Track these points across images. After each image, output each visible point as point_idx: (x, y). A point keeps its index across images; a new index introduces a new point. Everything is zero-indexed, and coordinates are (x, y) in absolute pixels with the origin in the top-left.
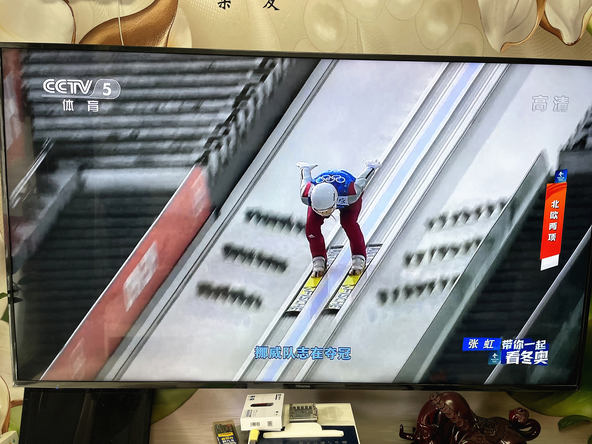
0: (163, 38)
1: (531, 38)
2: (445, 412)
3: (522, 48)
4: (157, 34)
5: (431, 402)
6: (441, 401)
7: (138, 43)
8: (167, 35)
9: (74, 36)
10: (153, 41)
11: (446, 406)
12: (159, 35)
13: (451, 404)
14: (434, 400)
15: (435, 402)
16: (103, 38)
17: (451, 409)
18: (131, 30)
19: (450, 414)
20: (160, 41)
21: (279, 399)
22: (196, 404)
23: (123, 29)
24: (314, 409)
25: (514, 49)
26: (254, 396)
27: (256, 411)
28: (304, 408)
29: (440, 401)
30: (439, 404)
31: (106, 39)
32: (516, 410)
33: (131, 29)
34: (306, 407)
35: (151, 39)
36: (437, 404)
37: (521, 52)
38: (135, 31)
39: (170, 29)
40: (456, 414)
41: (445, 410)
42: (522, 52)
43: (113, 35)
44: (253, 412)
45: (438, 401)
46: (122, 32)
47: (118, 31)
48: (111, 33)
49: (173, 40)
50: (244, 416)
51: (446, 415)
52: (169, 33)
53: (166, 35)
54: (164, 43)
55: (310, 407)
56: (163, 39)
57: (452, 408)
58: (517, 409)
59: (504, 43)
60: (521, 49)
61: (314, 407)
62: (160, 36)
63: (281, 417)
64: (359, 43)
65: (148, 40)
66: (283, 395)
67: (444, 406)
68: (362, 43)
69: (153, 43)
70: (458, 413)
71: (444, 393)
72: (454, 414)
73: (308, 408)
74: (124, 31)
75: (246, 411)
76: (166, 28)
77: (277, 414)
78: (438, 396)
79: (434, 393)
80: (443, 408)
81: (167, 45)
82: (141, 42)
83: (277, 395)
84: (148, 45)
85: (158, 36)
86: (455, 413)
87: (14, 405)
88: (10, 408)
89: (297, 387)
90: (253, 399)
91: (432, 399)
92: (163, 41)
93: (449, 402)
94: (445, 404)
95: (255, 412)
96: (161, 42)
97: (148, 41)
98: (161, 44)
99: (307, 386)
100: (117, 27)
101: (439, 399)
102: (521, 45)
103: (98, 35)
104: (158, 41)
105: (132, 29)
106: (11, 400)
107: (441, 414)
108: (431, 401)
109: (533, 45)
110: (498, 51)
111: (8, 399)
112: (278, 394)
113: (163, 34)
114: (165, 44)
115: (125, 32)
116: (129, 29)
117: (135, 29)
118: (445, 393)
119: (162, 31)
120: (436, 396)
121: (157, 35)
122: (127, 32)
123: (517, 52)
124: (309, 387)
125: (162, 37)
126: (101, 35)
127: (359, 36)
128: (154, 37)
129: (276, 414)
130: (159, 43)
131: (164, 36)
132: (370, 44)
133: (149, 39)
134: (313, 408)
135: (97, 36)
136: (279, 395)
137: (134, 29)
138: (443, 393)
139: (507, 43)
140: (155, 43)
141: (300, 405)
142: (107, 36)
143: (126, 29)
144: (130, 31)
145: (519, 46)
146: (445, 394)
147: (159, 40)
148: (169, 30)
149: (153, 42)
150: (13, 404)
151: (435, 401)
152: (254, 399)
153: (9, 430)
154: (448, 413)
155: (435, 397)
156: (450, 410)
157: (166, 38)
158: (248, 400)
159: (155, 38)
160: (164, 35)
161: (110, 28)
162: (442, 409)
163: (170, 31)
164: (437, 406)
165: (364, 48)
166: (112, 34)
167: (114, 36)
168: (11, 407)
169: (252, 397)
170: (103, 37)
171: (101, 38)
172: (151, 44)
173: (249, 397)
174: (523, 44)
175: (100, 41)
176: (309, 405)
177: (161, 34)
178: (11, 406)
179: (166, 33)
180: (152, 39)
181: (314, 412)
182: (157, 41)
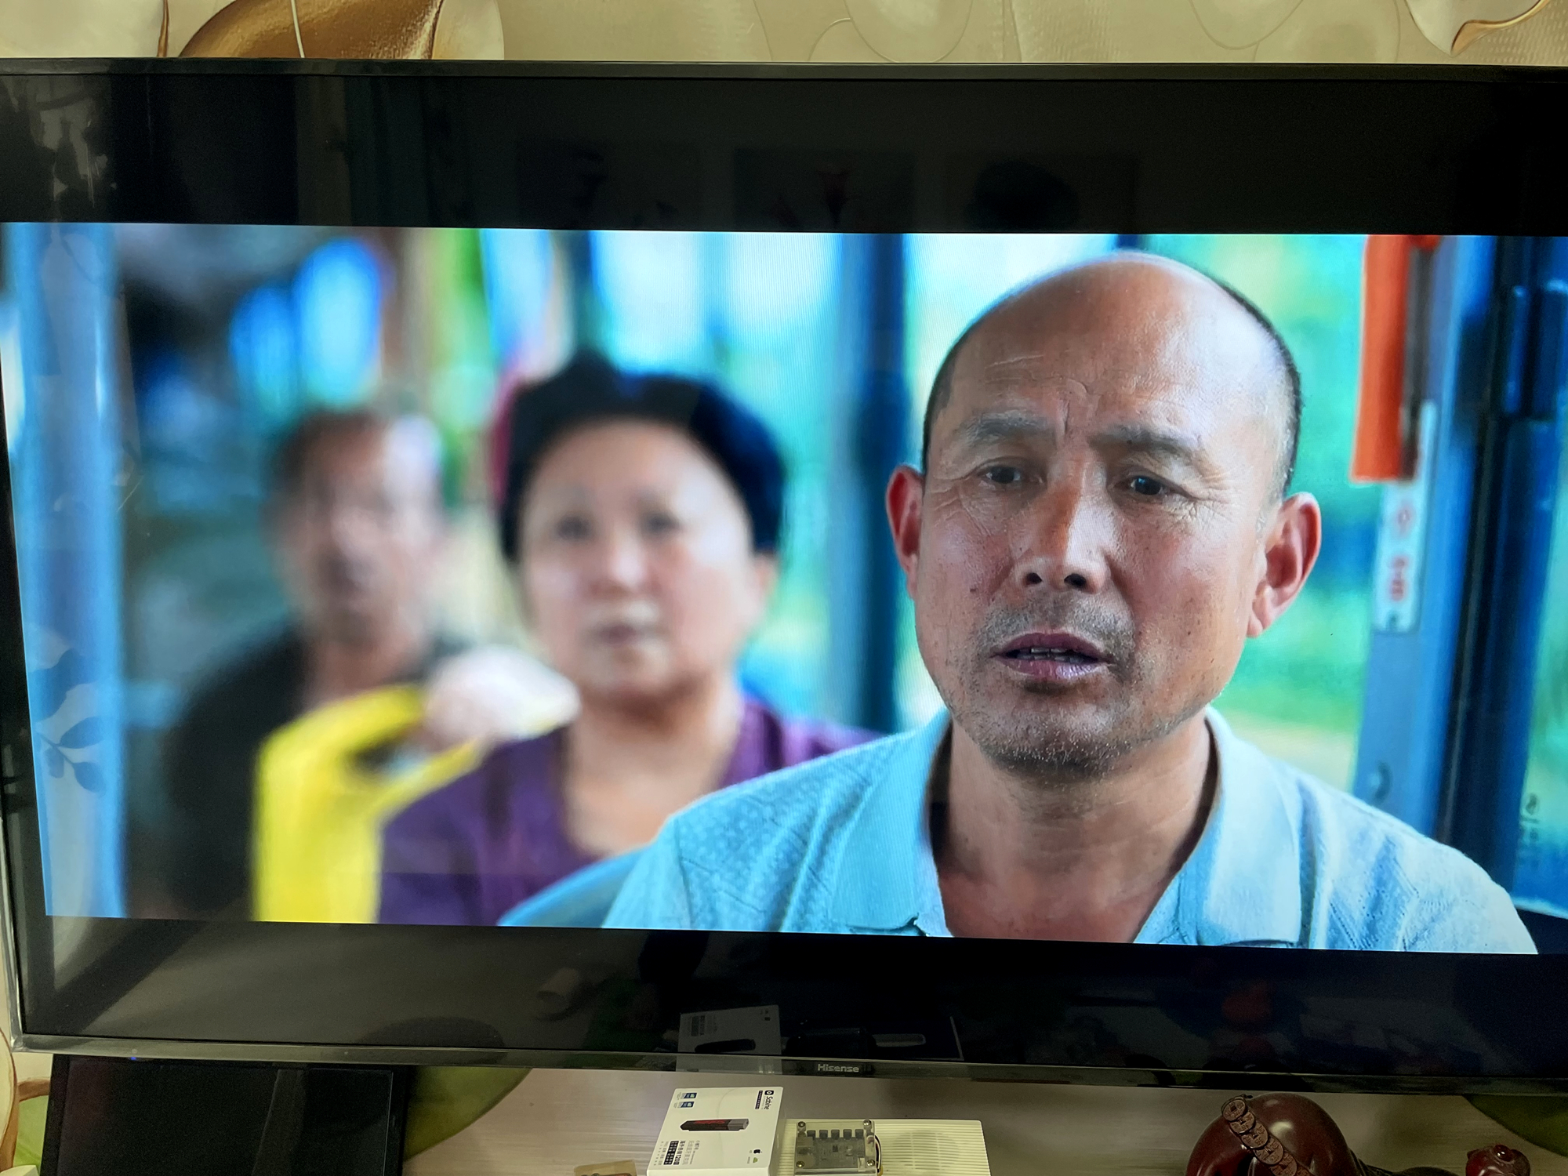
0: (420, 36)
1: (1548, 4)
2: (1269, 1161)
3: (1519, 36)
4: (401, 24)
5: (1227, 1126)
6: (1258, 1125)
7: (346, 52)
8: (431, 24)
9: (164, 37)
10: (389, 45)
11: (1272, 1140)
12: (408, 26)
13: (1288, 1134)
14: (1237, 1120)
15: (1240, 1126)
16: (247, 41)
17: (1289, 1152)
18: (325, 13)
19: (1284, 1167)
20: (412, 43)
21: (767, 1108)
22: (532, 1105)
23: (303, 12)
24: (869, 1143)
25: (1495, 40)
26: (695, 1094)
27: (694, 1147)
28: (841, 1135)
29: (1254, 1125)
30: (1252, 1133)
31: (256, 42)
32: (1488, 1151)
33: (325, 10)
34: (847, 1134)
35: (384, 40)
36: (1247, 1133)
37: (1518, 49)
38: (337, 16)
39: (440, 7)
40: (1305, 1168)
41: (1270, 1153)
42: (1519, 52)
43: (273, 30)
44: (685, 1147)
45: (1250, 1123)
46: (301, 22)
47: (288, 18)
48: (270, 25)
49: (450, 39)
50: (658, 1160)
51: (1272, 1168)
52: (436, 18)
53: (428, 26)
54: (424, 49)
55: (859, 1134)
56: (420, 39)
57: (1290, 1147)
58: (1491, 1151)
59: (1465, 24)
60: (1517, 40)
61: (869, 1133)
62: (410, 31)
63: (767, 1168)
64: (1008, 33)
65: (374, 42)
66: (778, 1092)
67: (1268, 1142)
68: (1016, 34)
69: (392, 50)
70: (1309, 1164)
71: (1268, 1098)
72: (1298, 1165)
73: (853, 1135)
74: (306, 19)
75: (667, 1143)
76: (427, 6)
77: (755, 1160)
78: (1249, 1108)
79: (1237, 1096)
80: (1262, 1148)
81: (430, 56)
82: (354, 48)
83: (761, 1093)
84: (377, 56)
85: (404, 30)
86: (1301, 1163)
87: (27, 1095)
88: (16, 1102)
89: (821, 1069)
90: (689, 1105)
91: (1228, 1118)
92: (421, 44)
93: (1281, 1127)
94: (1270, 1135)
95: (693, 1150)
96: (414, 46)
97: (375, 46)
98: (413, 52)
99: (850, 1069)
100: (285, 8)
101: (1253, 1119)
102: (1516, 28)
103: (232, 33)
104: (405, 44)
105: (328, 12)
106: (19, 1080)
107: (1257, 1165)
108: (1228, 1122)
109: (1554, 29)
110: (1445, 46)
111: (10, 1078)
112: (764, 1089)
113: (419, 23)
114: (425, 52)
115: (307, 21)
116: (320, 12)
117: (336, 12)
118: (1271, 1098)
119: (417, 13)
120: (1243, 1108)
121: (403, 26)
122: (315, 22)
123: (1503, 50)
124: (856, 1070)
125: (416, 33)
126: (239, 31)
127: (1008, 10)
128: (392, 34)
129: (752, 1160)
130: (407, 49)
131: (421, 29)
132: (1042, 33)
133: (379, 39)
134: (867, 1139)
135: (229, 35)
136: (766, 1094)
137: (333, 10)
138: (1263, 1100)
139: (1473, 22)
140: (395, 50)
141: (829, 1125)
142: (257, 35)
143: (310, 10)
144: (325, 16)
145: (1509, 31)
146: (1270, 1103)
147: (409, 40)
148: (435, 10)
149: (390, 48)
150: (24, 1091)
151: (1238, 1123)
152: (692, 1103)
153: (14, 1164)
154: (1278, 1164)
155: (1240, 1110)
156: (1287, 1155)
157: (429, 35)
158: (675, 1106)
159: (395, 37)
160: (422, 25)
161: (266, 10)
162: (1261, 1151)
163: (438, 12)
164: (1245, 1141)
165: (1023, 49)
166: (271, 27)
167: (277, 32)
168: (21, 1101)
169: (688, 1096)
170: (246, 36)
171: (241, 40)
172: (384, 54)
173: (678, 1096)
174: (1523, 25)
175: (239, 50)
176: (855, 1125)
177: (413, 25)
178: (19, 1098)
179: (427, 21)
180: (388, 38)
181: (870, 1151)
182: (402, 45)
